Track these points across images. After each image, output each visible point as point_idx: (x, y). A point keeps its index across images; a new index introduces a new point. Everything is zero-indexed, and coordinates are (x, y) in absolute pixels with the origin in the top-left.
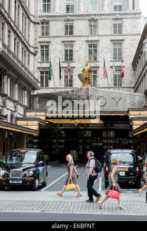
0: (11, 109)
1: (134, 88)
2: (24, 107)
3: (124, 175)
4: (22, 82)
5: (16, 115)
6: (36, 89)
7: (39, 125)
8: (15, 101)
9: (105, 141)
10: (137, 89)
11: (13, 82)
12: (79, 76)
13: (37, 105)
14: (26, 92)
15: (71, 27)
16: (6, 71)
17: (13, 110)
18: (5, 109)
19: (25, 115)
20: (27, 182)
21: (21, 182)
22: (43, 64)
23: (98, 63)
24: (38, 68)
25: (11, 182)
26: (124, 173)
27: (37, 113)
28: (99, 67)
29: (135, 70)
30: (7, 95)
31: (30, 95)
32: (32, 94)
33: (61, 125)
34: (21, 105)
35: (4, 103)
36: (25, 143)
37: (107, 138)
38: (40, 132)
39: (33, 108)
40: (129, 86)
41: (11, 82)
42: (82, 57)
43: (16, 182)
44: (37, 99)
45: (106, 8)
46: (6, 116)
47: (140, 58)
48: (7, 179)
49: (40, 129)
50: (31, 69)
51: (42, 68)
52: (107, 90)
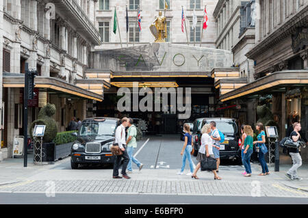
0: (69, 68)
1: (216, 43)
2: (83, 66)
3: (224, 149)
4: (81, 36)
5: (75, 76)
6: (97, 45)
7: (104, 88)
8: (73, 59)
10: (220, 45)
11: (72, 35)
12: (152, 28)
13: (98, 65)
14: (85, 48)
16: (64, 22)
17: (72, 70)
18: (63, 69)
19: (84, 77)
20: (107, 158)
21: (99, 158)
22: (103, 12)
23: (171, 12)
24: (97, 18)
25: (86, 158)
26: (224, 146)
27: (99, 75)
28: (172, 17)
29: (217, 21)
30: (65, 52)
31: (90, 52)
32: (92, 50)
34: (80, 64)
35: (62, 61)
36: (85, 111)
38: (104, 98)
39: (93, 68)
40: (209, 41)
41: (69, 35)
42: (151, 4)
43: (93, 158)
44: (98, 56)
46: (65, 78)
47: (225, 6)
48: (82, 155)
49: (104, 94)
50: (92, 19)
51: (101, 18)
52: (186, 45)
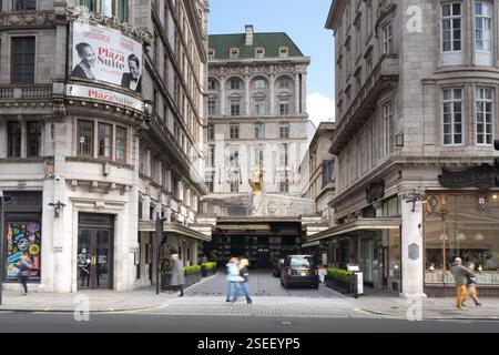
0: (184, 214)
2: (194, 212)
4: (193, 188)
5: (188, 220)
6: (205, 194)
7: (212, 230)
9: (271, 247)
10: (305, 195)
14: (196, 198)
15: (237, 130)
18: (180, 215)
19: (195, 221)
27: (208, 219)
30: (181, 201)
31: (200, 201)
33: (227, 231)
37: (274, 244)
38: (212, 238)
39: (202, 214)
41: (184, 187)
44: (206, 204)
45: (272, 111)
46: (181, 222)
49: (212, 235)
